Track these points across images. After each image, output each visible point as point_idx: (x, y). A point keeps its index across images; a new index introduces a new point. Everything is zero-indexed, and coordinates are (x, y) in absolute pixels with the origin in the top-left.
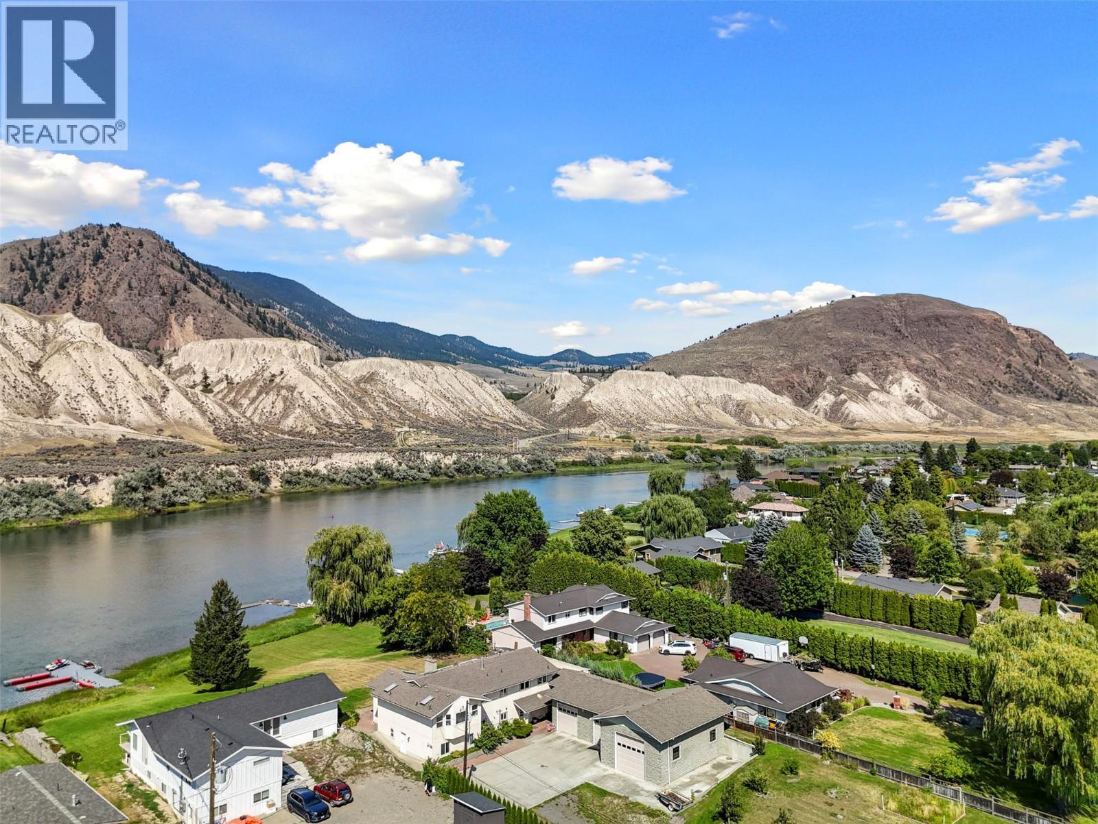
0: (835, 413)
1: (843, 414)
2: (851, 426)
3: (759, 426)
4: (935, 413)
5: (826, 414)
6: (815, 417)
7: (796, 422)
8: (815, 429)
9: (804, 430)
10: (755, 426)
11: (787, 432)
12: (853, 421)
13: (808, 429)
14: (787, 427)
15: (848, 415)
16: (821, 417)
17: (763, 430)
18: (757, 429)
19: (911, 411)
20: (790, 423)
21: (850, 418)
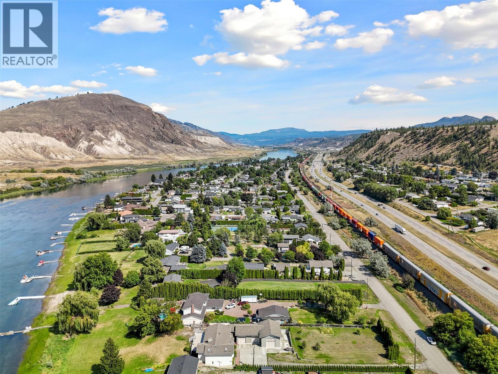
0: (89, 150)
1: (93, 151)
2: (98, 157)
3: (56, 159)
4: (130, 149)
5: (85, 151)
6: (80, 152)
7: (74, 156)
8: (83, 159)
9: (79, 160)
10: (53, 159)
11: (71, 162)
12: (98, 155)
13: (80, 160)
14: (70, 159)
15: (95, 152)
16: (82, 152)
17: (59, 161)
18: (55, 160)
19: (121, 149)
20: (71, 157)
21: (97, 153)
